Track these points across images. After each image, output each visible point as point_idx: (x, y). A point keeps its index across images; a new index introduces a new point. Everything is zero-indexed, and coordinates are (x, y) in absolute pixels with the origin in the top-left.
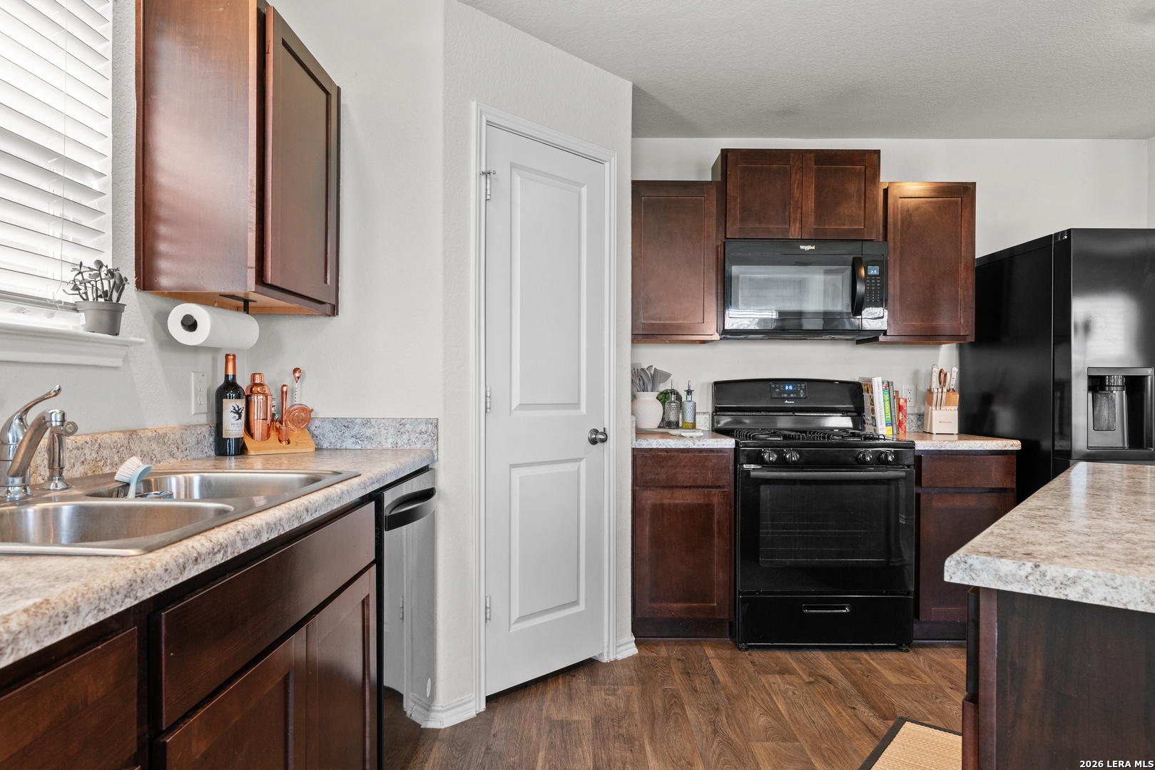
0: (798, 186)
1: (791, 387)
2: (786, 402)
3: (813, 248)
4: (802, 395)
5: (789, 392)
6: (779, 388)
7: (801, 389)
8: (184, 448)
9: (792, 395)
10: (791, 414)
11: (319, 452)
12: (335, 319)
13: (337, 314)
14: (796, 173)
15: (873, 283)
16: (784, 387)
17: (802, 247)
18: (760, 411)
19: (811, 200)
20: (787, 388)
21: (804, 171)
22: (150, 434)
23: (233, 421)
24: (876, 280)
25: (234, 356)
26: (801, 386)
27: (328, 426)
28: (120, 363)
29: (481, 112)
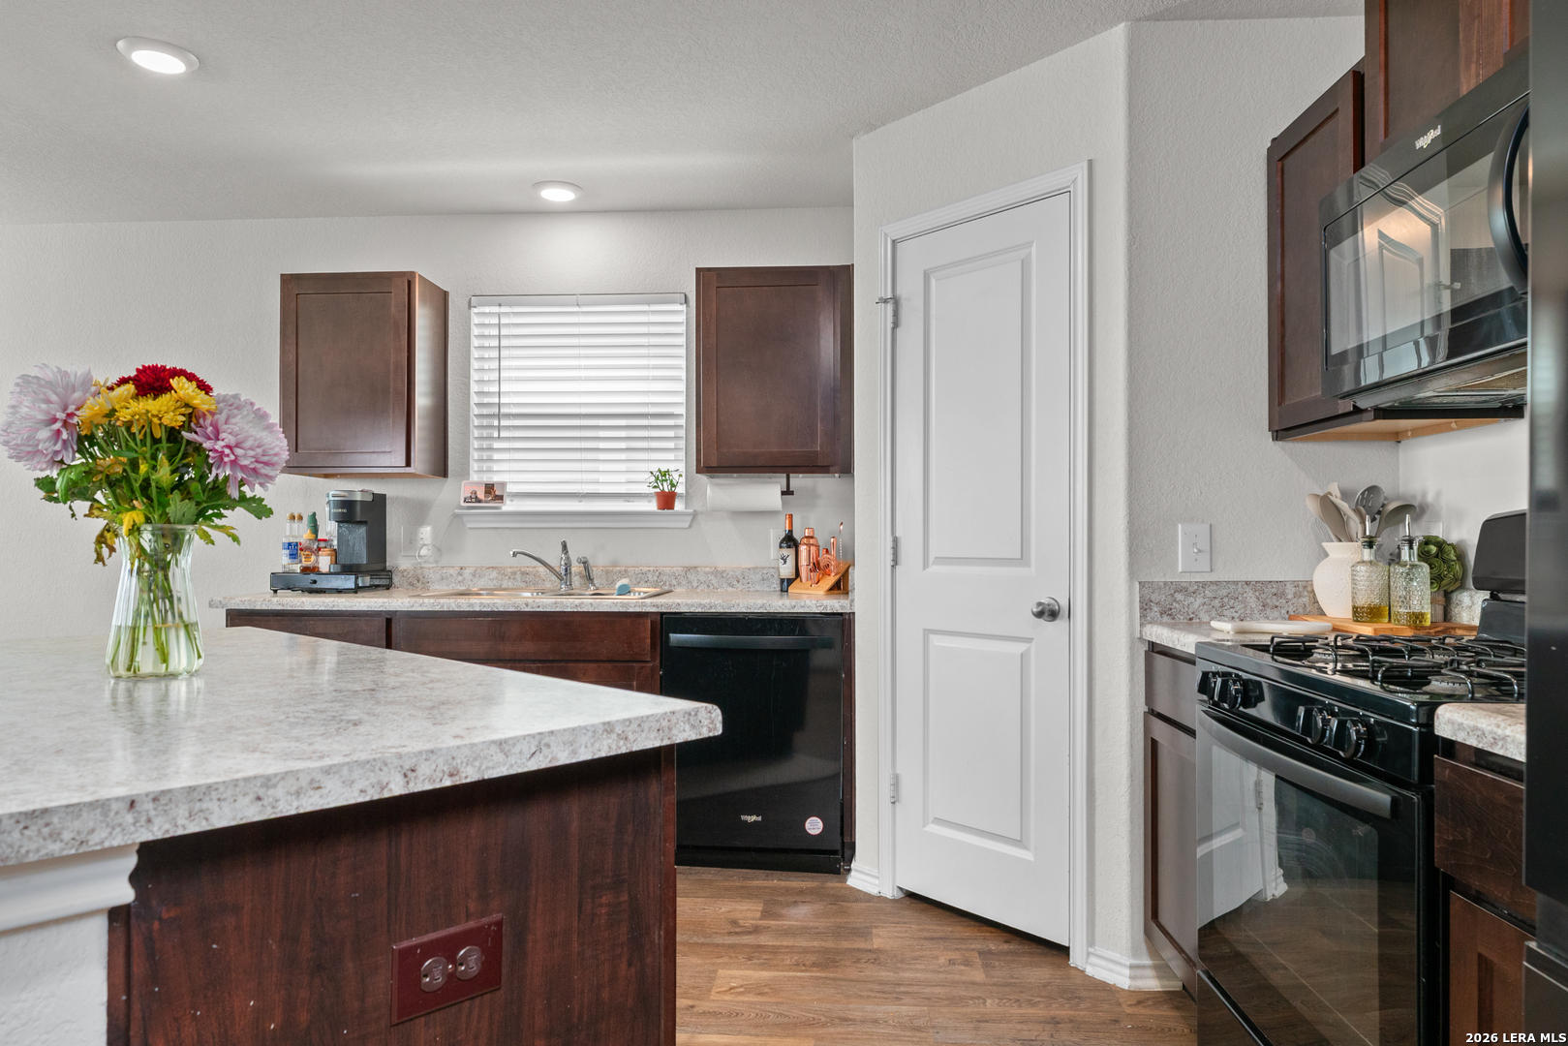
13: (854, 472)
23: (783, 565)
25: (791, 515)
28: (687, 525)
29: (886, 235)
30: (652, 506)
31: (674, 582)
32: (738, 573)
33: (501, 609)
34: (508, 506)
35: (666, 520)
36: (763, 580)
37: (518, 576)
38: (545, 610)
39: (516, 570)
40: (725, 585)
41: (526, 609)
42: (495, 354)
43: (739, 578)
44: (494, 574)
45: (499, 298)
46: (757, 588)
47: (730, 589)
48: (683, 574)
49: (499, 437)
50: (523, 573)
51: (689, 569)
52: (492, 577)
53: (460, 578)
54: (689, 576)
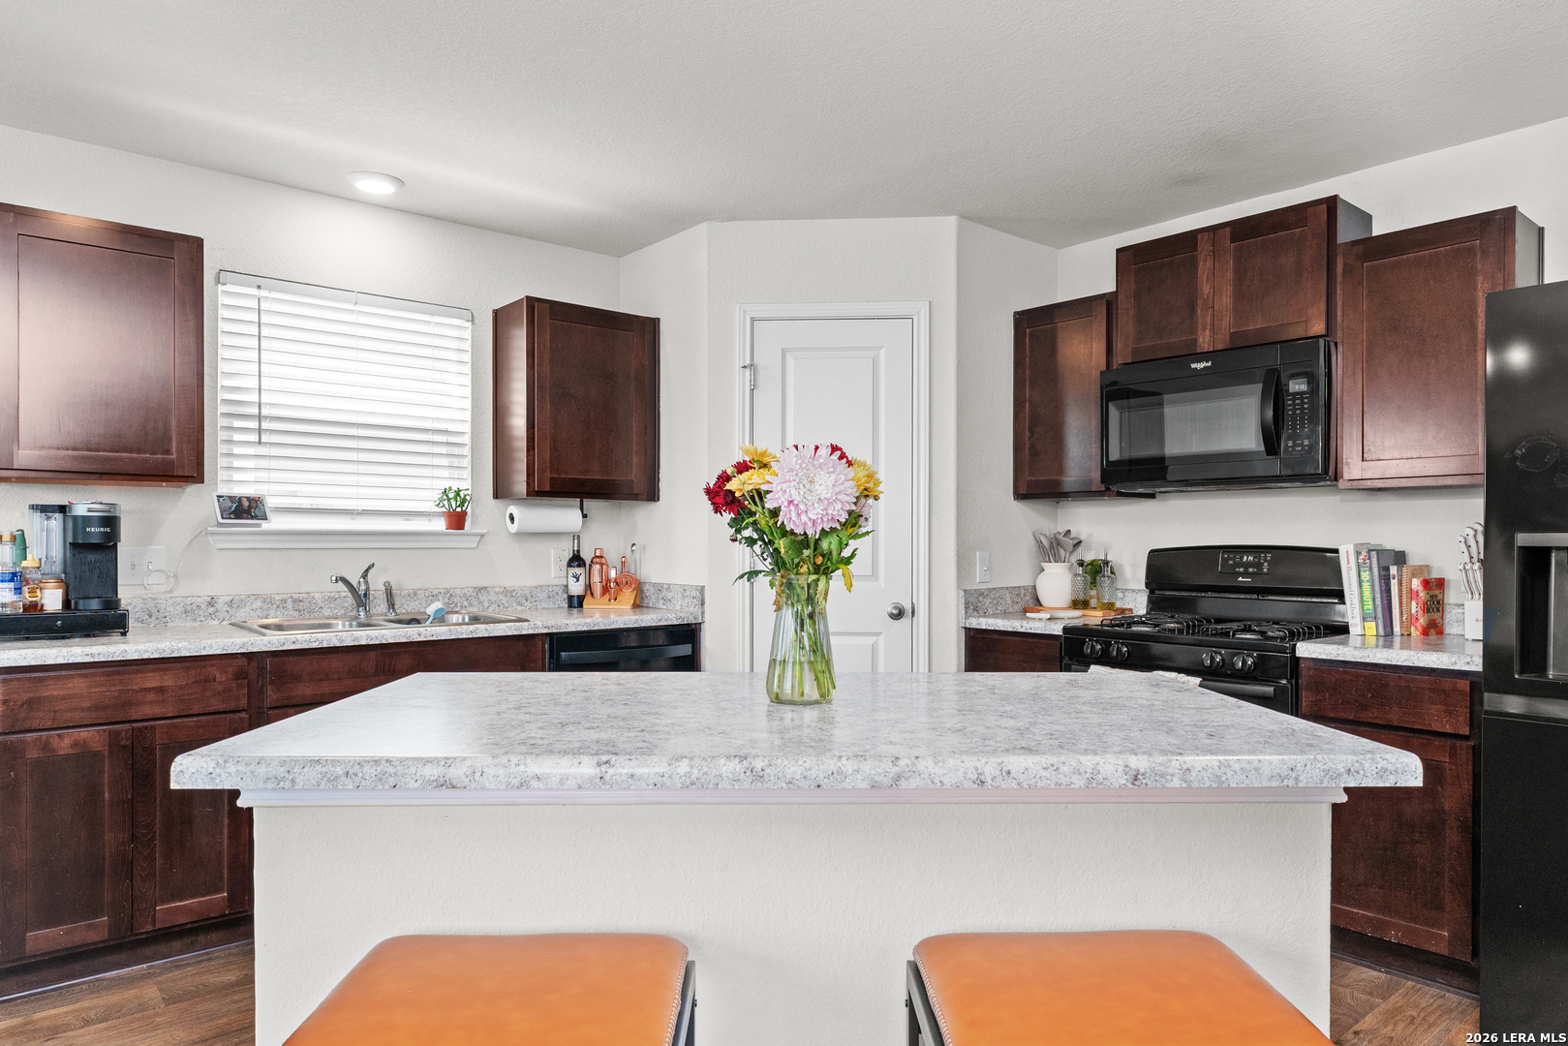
0: (1207, 278)
1: (1251, 558)
2: (1240, 579)
3: (1209, 364)
4: (1265, 570)
5: (1247, 565)
6: (1234, 559)
7: (1266, 561)
8: (533, 600)
9: (1251, 570)
10: (1255, 596)
11: (638, 610)
12: (653, 505)
13: (658, 500)
14: (1205, 261)
15: (1298, 404)
16: (1242, 558)
17: (1193, 366)
18: (1207, 591)
19: (1226, 294)
20: (1245, 558)
21: (1216, 254)
22: (497, 589)
23: (573, 583)
24: (1302, 399)
25: (579, 536)
26: (1266, 557)
27: (652, 589)
28: (475, 545)
29: (745, 312)
30: (440, 525)
31: (466, 603)
32: (527, 592)
33: (391, 641)
34: (275, 523)
35: (457, 539)
36: (549, 597)
37: (289, 604)
38: (439, 638)
39: (285, 596)
40: (514, 604)
41: (419, 639)
42: (254, 343)
43: (528, 597)
44: (258, 604)
45: (258, 279)
46: (544, 605)
47: (519, 608)
48: (474, 595)
49: (260, 443)
50: (295, 601)
51: (480, 590)
52: (254, 606)
53: (211, 610)
54: (480, 597)
